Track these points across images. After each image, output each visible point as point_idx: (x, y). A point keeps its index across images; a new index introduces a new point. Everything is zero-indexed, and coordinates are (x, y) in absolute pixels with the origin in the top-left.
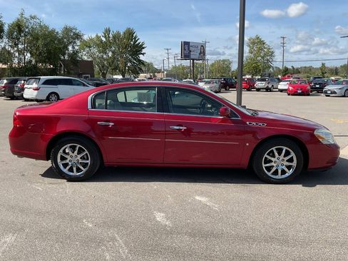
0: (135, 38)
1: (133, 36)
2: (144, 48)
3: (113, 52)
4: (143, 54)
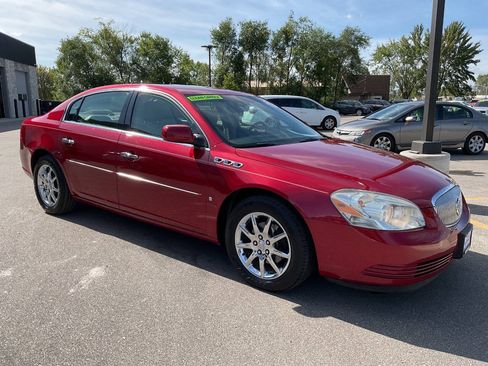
0: (465, 37)
1: (460, 33)
2: (477, 52)
3: (423, 62)
4: (475, 62)
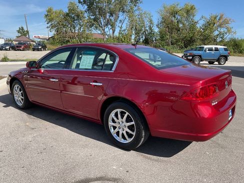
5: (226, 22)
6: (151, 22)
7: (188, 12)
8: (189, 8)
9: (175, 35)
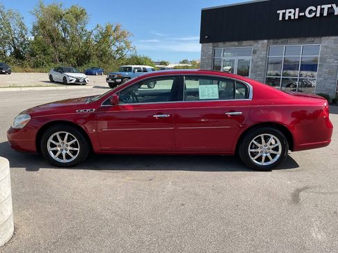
5: (123, 35)
6: (22, 25)
7: (77, 17)
8: (78, 12)
9: (63, 48)
